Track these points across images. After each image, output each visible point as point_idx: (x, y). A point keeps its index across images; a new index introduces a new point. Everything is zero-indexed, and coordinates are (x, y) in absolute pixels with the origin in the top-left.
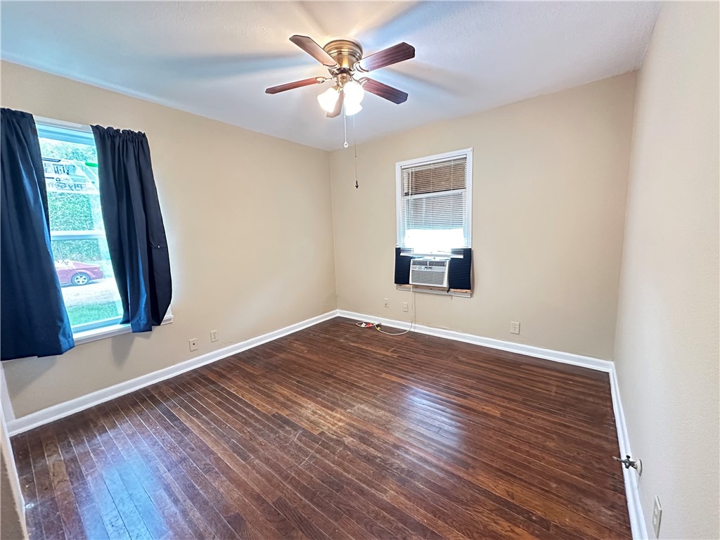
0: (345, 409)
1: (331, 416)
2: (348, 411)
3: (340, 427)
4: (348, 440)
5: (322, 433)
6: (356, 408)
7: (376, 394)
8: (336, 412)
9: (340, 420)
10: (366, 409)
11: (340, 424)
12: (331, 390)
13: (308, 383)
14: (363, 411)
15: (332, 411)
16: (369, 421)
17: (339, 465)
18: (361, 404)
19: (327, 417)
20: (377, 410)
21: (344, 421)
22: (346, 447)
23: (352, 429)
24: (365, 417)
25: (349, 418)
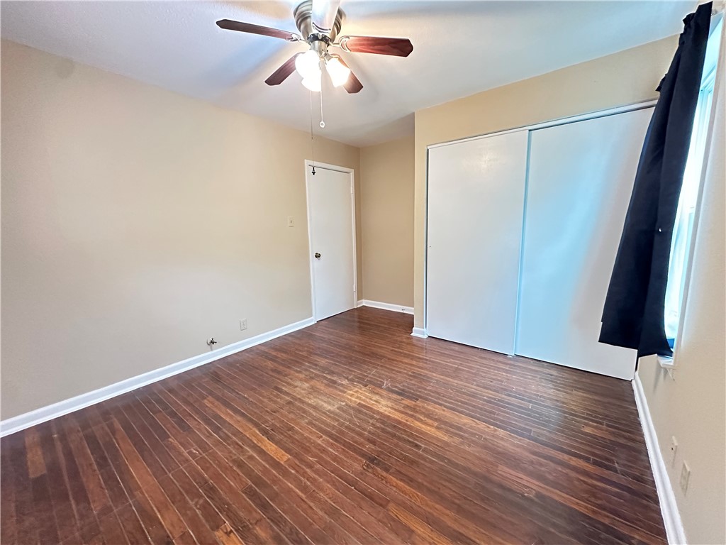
0: (347, 405)
1: (360, 399)
2: (344, 404)
3: (351, 390)
4: (345, 382)
5: (366, 386)
6: (336, 406)
7: (310, 423)
8: (356, 402)
9: (352, 395)
10: (325, 405)
11: (351, 392)
12: (364, 430)
14: (329, 403)
15: (360, 403)
16: (325, 394)
17: (350, 371)
18: (329, 411)
19: (364, 398)
20: (314, 404)
21: (348, 394)
22: (347, 378)
23: (341, 388)
24: (328, 398)
25: (343, 397)
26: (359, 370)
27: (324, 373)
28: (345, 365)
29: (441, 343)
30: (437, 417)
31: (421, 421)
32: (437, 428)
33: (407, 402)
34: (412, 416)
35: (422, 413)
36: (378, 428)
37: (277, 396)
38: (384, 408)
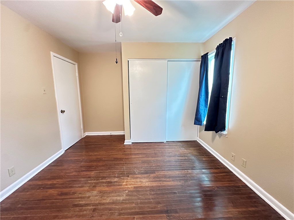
0: (129, 191)
1: (132, 184)
2: (127, 192)
3: (123, 182)
4: (116, 180)
5: (128, 176)
6: (125, 195)
7: (120, 214)
8: (132, 187)
9: (126, 185)
10: (118, 198)
11: (125, 183)
12: (149, 199)
13: (169, 196)
14: (119, 196)
15: (134, 187)
16: (112, 192)
17: (113, 172)
18: (123, 200)
19: (133, 183)
20: (111, 201)
21: (124, 185)
22: (115, 177)
23: (117, 184)
24: (116, 193)
25: (123, 188)
26: (117, 169)
27: (99, 180)
28: (107, 170)
29: (139, 144)
30: (168, 176)
31: (165, 181)
32: (173, 181)
33: (152, 175)
34: (160, 181)
35: (162, 177)
36: (153, 195)
37: (81, 211)
38: (147, 183)
